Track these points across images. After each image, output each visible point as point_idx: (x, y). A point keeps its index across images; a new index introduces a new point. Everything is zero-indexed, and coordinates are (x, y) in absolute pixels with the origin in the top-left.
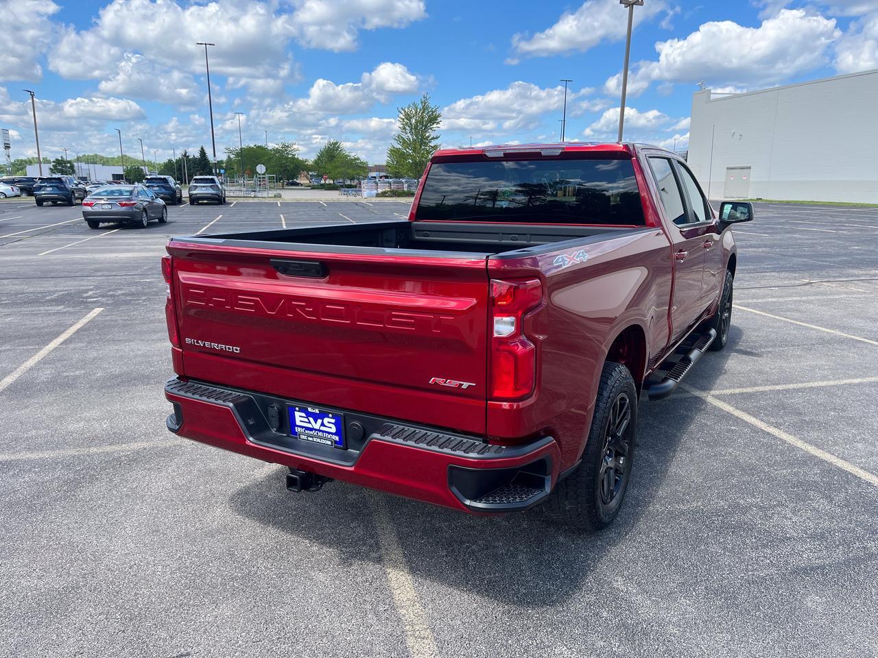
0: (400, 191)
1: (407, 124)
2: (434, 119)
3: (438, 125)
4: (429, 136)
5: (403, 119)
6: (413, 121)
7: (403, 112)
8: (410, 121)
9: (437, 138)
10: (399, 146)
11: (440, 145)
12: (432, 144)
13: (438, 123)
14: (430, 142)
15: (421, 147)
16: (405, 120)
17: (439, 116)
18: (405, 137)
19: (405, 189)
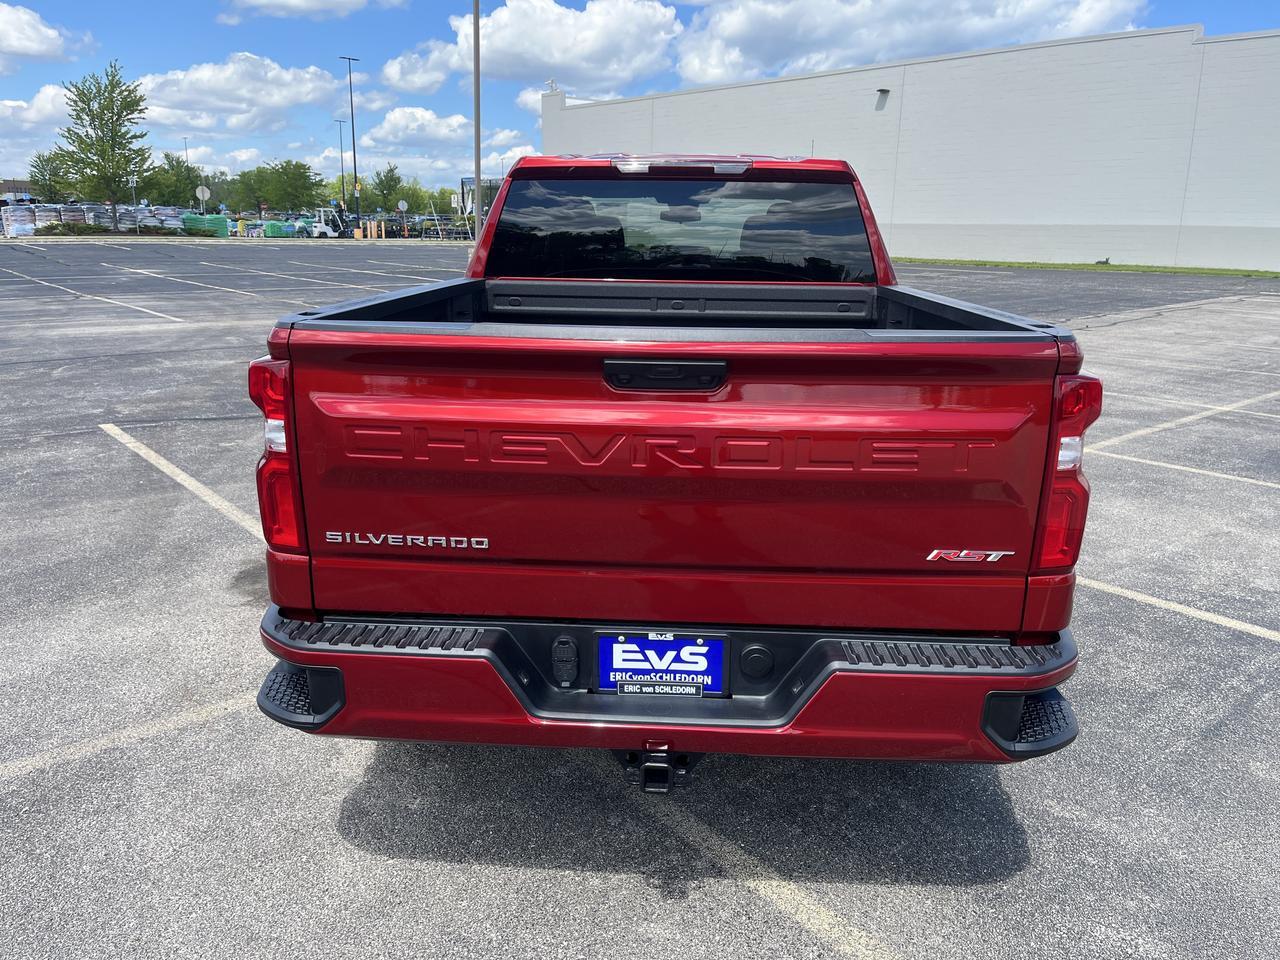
0: (81, 224)
1: (83, 110)
2: (132, 104)
3: (142, 115)
4: (127, 133)
5: (75, 102)
6: (95, 106)
7: (73, 89)
8: (89, 105)
9: (142, 136)
10: (72, 148)
11: (149, 149)
12: (136, 145)
13: (141, 111)
14: (130, 143)
15: (113, 150)
16: (79, 103)
17: (142, 99)
18: (82, 132)
19: (91, 222)
